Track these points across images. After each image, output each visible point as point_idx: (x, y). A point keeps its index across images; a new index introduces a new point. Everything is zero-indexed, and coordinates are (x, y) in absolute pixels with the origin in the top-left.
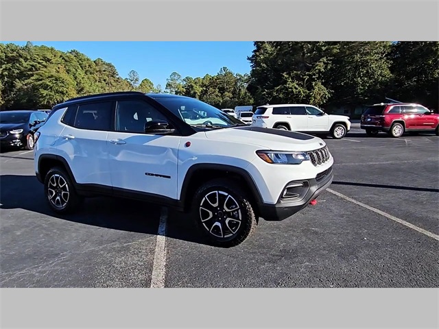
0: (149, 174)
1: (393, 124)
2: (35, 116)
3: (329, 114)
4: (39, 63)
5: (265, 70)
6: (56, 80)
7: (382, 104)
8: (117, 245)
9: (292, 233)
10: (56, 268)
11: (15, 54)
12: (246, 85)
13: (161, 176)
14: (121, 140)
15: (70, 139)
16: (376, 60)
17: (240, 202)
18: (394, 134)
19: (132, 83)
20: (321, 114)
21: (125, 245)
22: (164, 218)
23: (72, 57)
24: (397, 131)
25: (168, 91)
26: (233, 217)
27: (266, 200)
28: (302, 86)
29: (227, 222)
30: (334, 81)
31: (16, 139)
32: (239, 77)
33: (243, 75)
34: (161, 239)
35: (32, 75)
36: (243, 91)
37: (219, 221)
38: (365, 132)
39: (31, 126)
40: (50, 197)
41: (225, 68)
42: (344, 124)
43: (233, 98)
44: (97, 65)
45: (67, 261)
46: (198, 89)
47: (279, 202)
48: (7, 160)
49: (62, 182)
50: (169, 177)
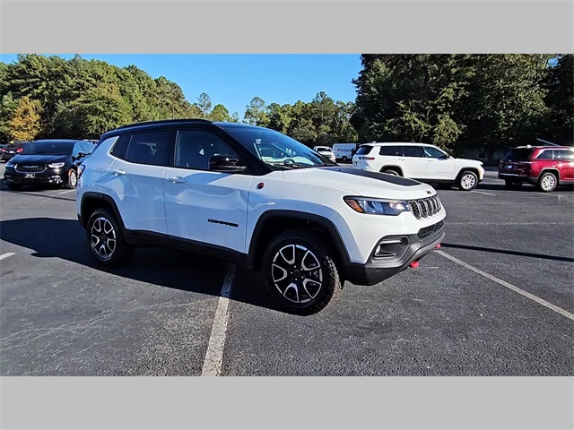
0: (213, 221)
1: (542, 174)
2: (80, 146)
3: (455, 158)
4: (88, 81)
5: (374, 97)
6: (108, 103)
7: (529, 146)
8: (171, 305)
9: (388, 303)
10: (97, 327)
11: (59, 69)
12: (349, 116)
13: (226, 223)
14: (180, 178)
15: (119, 174)
16: (526, 88)
17: (322, 260)
18: (543, 187)
19: (202, 109)
20: (445, 157)
21: (180, 306)
22: (230, 278)
23: (129, 74)
24: (548, 183)
25: (248, 120)
26: (313, 277)
27: (353, 258)
28: (423, 119)
29: (304, 284)
30: (467, 113)
31: (56, 174)
32: (340, 106)
33: (346, 104)
34: (224, 302)
35: (78, 96)
36: (345, 124)
37: (295, 282)
38: (504, 184)
39: (74, 159)
40: (93, 245)
41: (322, 94)
42: (476, 171)
43: (332, 132)
44: (158, 85)
45: (110, 320)
46: (286, 120)
47: (369, 261)
48: (43, 200)
49: (108, 227)
50: (236, 225)
